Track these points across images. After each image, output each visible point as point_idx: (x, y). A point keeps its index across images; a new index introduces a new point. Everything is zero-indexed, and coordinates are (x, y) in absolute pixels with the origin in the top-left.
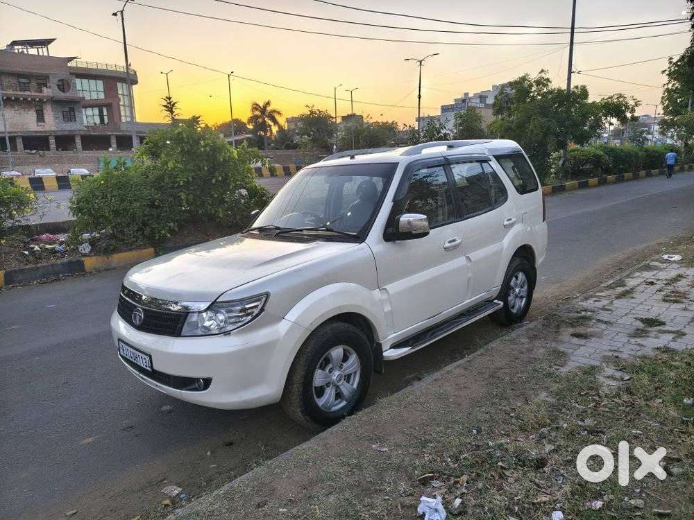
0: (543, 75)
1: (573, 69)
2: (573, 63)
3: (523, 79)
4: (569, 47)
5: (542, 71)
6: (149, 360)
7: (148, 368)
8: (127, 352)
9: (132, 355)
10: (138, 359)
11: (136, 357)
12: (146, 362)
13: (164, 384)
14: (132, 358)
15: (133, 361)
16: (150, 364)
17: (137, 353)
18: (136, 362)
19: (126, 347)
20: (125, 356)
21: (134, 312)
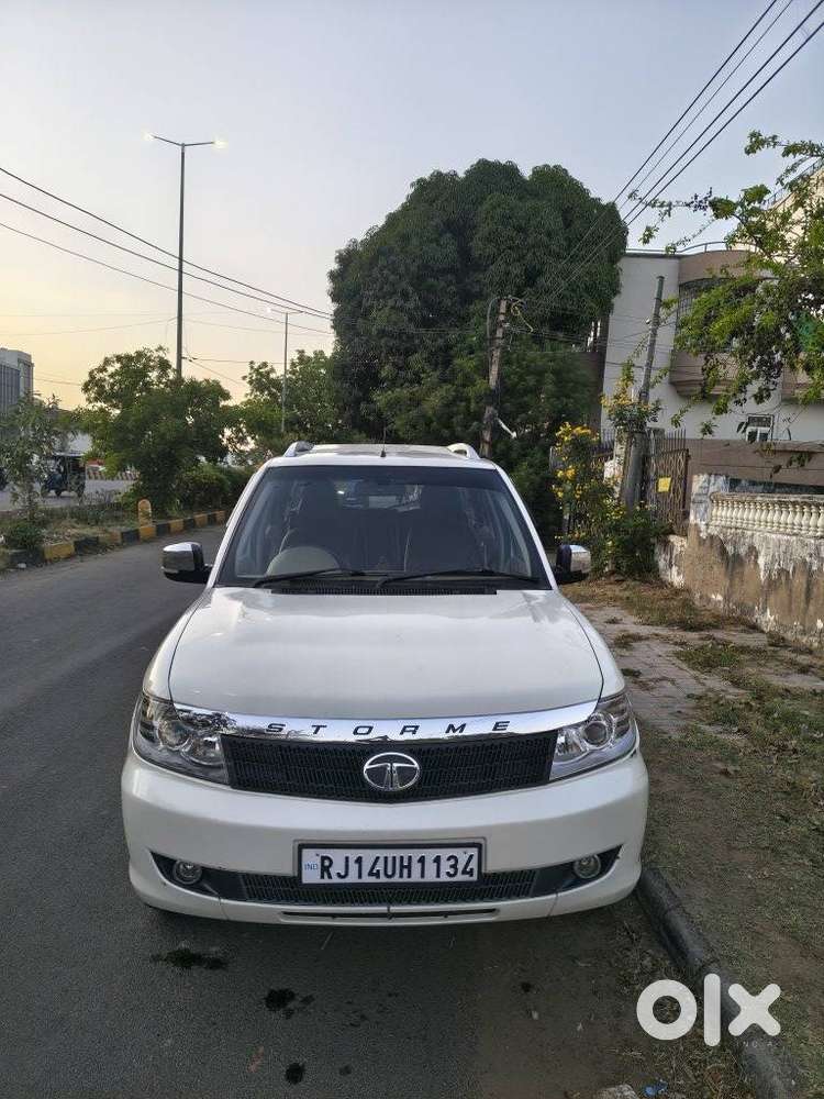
0: (161, 354)
1: (184, 354)
2: (184, 344)
3: (140, 355)
4: (176, 321)
5: (161, 348)
6: (471, 856)
7: (460, 877)
8: (354, 868)
9: (380, 867)
10: (416, 868)
11: (402, 867)
12: (454, 866)
13: (509, 897)
14: (377, 875)
15: (383, 879)
16: (474, 865)
17: (416, 854)
18: (396, 879)
19: (353, 854)
20: (336, 880)
21: (367, 767)
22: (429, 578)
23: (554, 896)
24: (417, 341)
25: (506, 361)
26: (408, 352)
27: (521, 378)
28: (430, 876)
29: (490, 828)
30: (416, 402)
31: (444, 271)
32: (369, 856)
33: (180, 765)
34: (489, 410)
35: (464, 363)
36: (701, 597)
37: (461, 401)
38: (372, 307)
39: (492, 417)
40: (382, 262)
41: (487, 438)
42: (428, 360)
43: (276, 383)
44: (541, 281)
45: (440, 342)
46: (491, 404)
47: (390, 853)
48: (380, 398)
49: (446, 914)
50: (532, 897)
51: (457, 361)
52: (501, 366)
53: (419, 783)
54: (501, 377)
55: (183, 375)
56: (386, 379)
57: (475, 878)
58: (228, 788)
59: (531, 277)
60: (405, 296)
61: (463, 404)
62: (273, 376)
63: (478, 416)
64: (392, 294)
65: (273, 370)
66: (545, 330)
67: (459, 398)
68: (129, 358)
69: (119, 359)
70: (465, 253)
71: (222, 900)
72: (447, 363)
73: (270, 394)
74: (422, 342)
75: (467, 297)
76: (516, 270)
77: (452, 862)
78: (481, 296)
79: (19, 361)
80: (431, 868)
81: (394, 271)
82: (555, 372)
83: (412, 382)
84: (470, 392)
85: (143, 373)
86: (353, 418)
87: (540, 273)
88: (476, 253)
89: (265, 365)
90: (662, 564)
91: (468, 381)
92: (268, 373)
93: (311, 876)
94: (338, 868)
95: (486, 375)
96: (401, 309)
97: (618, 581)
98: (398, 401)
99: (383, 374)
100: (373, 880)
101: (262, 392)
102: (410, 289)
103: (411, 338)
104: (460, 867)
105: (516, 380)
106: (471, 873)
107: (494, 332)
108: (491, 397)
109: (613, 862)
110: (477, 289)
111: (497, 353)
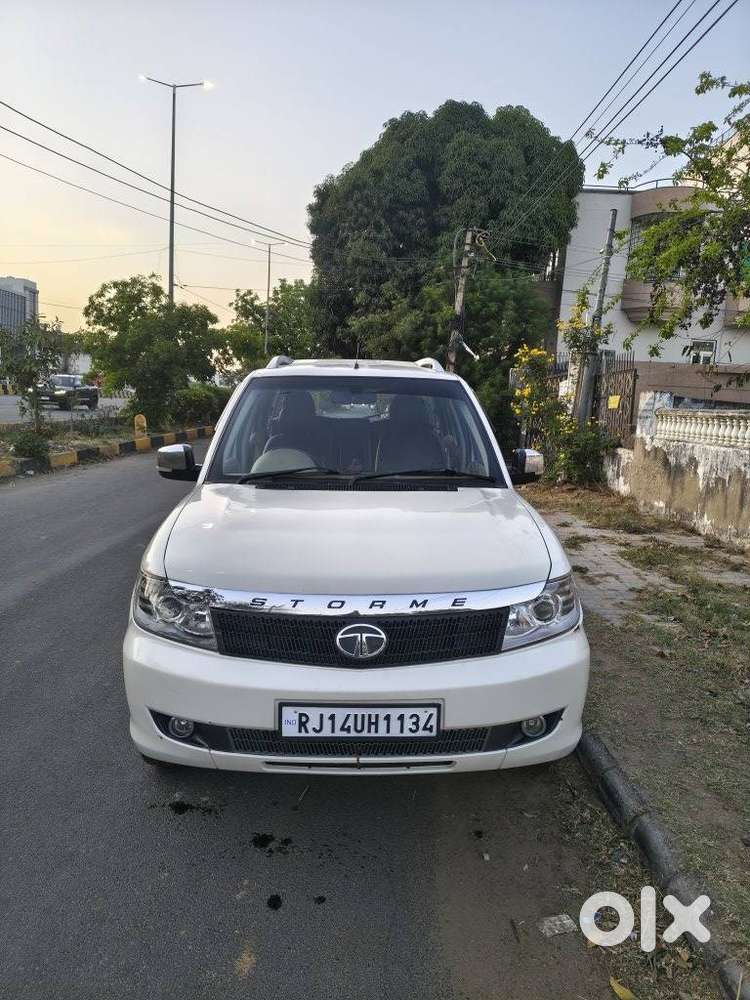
0: (154, 280)
1: (176, 281)
2: (175, 272)
3: (135, 281)
4: (168, 250)
5: (154, 275)
6: (431, 715)
7: (421, 733)
8: (327, 723)
9: (350, 723)
10: (382, 724)
11: (370, 723)
12: (416, 724)
13: (464, 751)
14: (348, 730)
15: (353, 734)
16: (433, 722)
17: (382, 712)
18: (365, 734)
19: (327, 712)
20: (312, 734)
21: (339, 636)
22: (397, 477)
23: (504, 751)
24: (389, 271)
25: (470, 289)
26: (381, 281)
27: (484, 305)
28: (395, 732)
29: (447, 691)
30: (387, 326)
31: (413, 205)
32: (340, 714)
33: (173, 634)
34: (455, 334)
35: (432, 291)
36: (645, 504)
37: (429, 326)
38: (347, 237)
39: (457, 340)
40: (357, 195)
41: (453, 360)
42: (398, 288)
43: (259, 310)
44: (504, 214)
45: (410, 270)
46: (456, 328)
47: (360, 712)
48: (355, 323)
49: (408, 765)
50: (485, 751)
51: (425, 289)
52: (465, 293)
53: (386, 651)
54: (466, 304)
55: (175, 301)
56: (360, 305)
57: (434, 734)
58: (217, 654)
59: (495, 210)
60: (378, 228)
61: (431, 328)
62: (257, 303)
63: (444, 340)
64: (366, 226)
65: (257, 298)
66: (507, 259)
67: (426, 323)
68: (125, 284)
69: (116, 285)
70: (433, 186)
71: (212, 752)
72: (417, 290)
73: (255, 320)
74: (394, 270)
75: (435, 229)
76: (481, 204)
77: (414, 720)
78: (448, 228)
79: (25, 288)
80: (395, 725)
81: (368, 204)
82: (515, 299)
83: (384, 308)
84: (438, 317)
85: (137, 298)
86: (330, 340)
87: (503, 206)
88: (444, 188)
89: (250, 292)
90: (610, 474)
91: (435, 307)
92: (253, 300)
93: (290, 730)
94: (313, 723)
95: (452, 301)
96: (374, 240)
97: (569, 489)
98: (370, 326)
99: (358, 301)
100: (344, 734)
101: (247, 318)
102: (383, 221)
103: (382, 267)
104: (422, 724)
105: (479, 306)
106: (431, 729)
107: (459, 261)
108: (457, 323)
109: (557, 723)
110: (444, 220)
111: (462, 281)
